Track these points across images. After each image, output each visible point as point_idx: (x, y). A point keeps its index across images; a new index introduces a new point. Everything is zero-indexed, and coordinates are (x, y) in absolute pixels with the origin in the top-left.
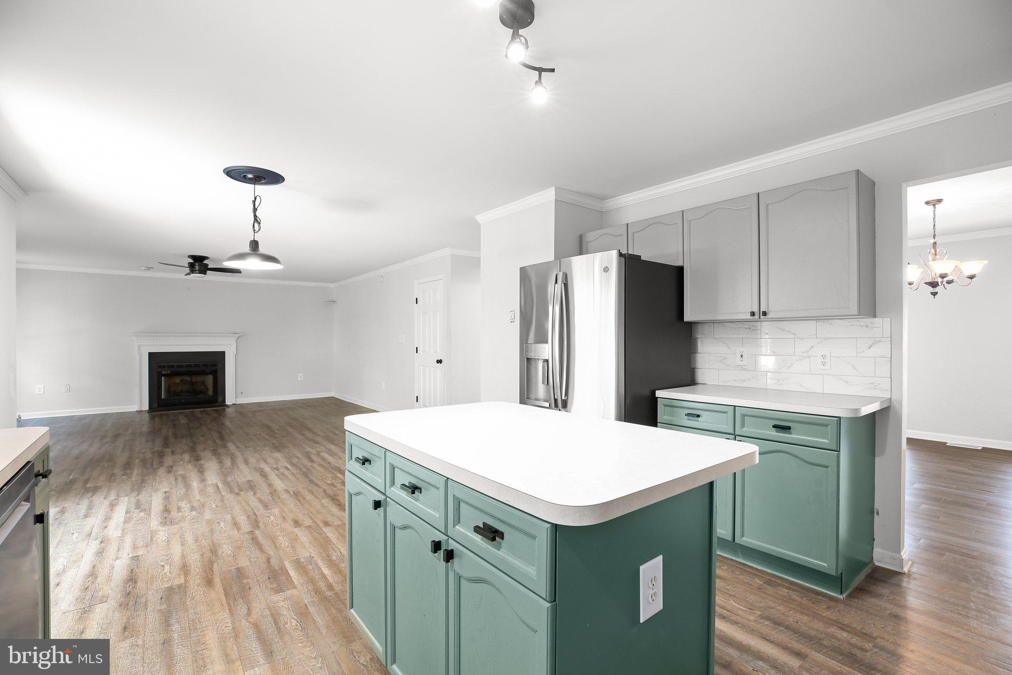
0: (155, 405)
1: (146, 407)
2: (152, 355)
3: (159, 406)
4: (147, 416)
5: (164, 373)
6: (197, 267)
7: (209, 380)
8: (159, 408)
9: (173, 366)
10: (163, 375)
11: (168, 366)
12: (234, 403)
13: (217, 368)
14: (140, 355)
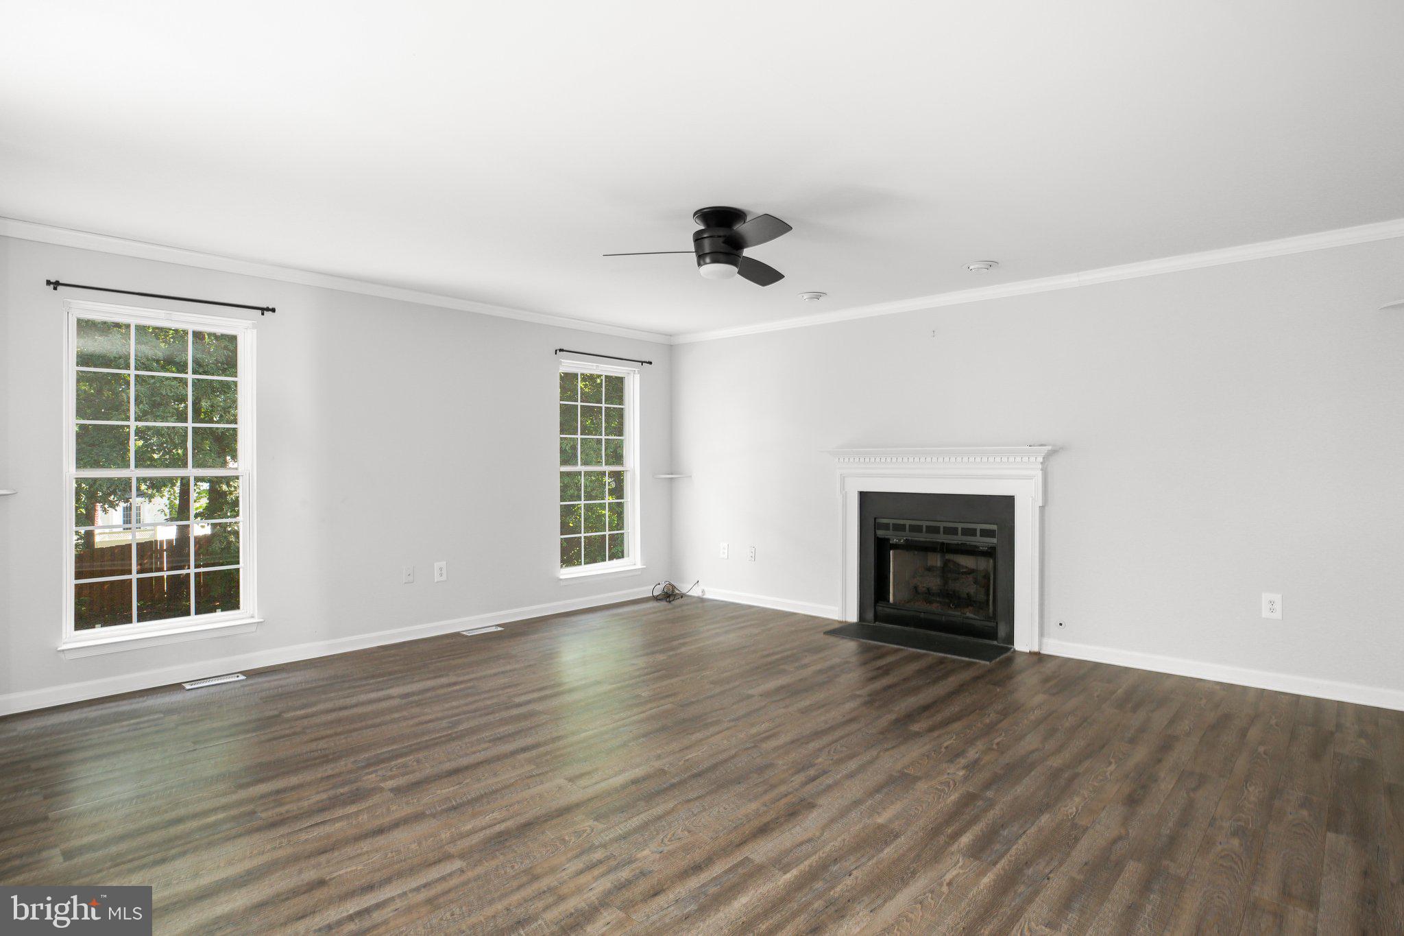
0: (870, 615)
1: (853, 617)
2: (863, 500)
3: (877, 617)
5: (891, 541)
8: (877, 624)
9: (902, 528)
10: (893, 548)
12: (1036, 649)
13: (994, 541)
14: (845, 497)
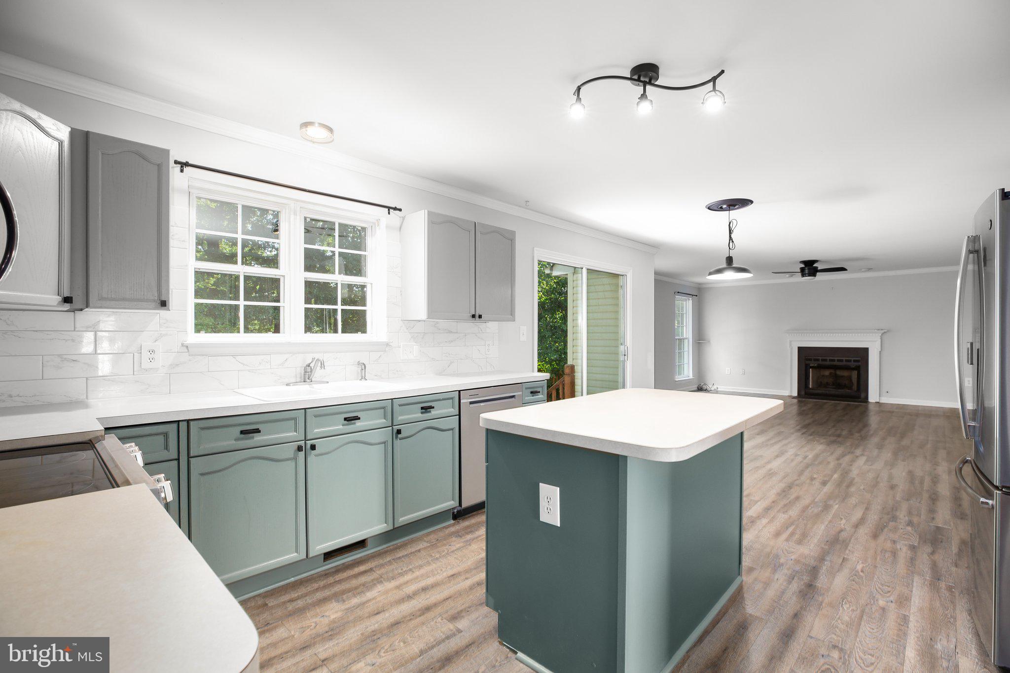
0: (803, 393)
1: (795, 394)
2: (800, 349)
3: (806, 394)
4: (795, 401)
5: (811, 365)
6: (807, 271)
7: (854, 374)
8: (806, 396)
9: (818, 360)
10: (811, 367)
11: (814, 359)
12: (878, 401)
13: (860, 363)
14: (792, 349)
